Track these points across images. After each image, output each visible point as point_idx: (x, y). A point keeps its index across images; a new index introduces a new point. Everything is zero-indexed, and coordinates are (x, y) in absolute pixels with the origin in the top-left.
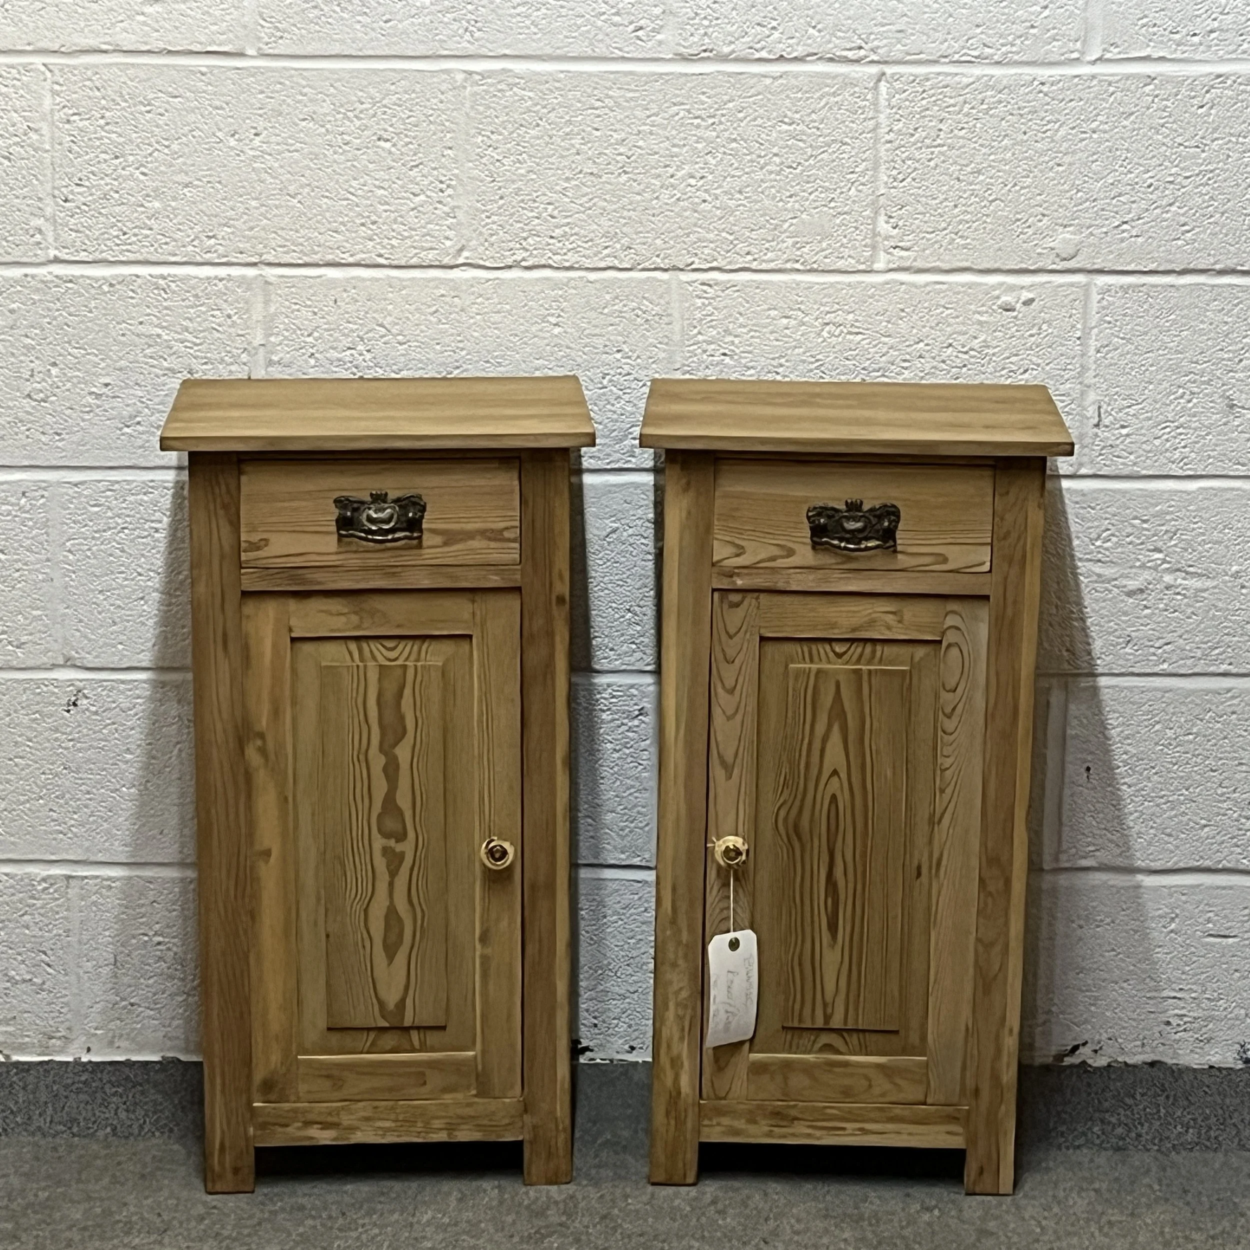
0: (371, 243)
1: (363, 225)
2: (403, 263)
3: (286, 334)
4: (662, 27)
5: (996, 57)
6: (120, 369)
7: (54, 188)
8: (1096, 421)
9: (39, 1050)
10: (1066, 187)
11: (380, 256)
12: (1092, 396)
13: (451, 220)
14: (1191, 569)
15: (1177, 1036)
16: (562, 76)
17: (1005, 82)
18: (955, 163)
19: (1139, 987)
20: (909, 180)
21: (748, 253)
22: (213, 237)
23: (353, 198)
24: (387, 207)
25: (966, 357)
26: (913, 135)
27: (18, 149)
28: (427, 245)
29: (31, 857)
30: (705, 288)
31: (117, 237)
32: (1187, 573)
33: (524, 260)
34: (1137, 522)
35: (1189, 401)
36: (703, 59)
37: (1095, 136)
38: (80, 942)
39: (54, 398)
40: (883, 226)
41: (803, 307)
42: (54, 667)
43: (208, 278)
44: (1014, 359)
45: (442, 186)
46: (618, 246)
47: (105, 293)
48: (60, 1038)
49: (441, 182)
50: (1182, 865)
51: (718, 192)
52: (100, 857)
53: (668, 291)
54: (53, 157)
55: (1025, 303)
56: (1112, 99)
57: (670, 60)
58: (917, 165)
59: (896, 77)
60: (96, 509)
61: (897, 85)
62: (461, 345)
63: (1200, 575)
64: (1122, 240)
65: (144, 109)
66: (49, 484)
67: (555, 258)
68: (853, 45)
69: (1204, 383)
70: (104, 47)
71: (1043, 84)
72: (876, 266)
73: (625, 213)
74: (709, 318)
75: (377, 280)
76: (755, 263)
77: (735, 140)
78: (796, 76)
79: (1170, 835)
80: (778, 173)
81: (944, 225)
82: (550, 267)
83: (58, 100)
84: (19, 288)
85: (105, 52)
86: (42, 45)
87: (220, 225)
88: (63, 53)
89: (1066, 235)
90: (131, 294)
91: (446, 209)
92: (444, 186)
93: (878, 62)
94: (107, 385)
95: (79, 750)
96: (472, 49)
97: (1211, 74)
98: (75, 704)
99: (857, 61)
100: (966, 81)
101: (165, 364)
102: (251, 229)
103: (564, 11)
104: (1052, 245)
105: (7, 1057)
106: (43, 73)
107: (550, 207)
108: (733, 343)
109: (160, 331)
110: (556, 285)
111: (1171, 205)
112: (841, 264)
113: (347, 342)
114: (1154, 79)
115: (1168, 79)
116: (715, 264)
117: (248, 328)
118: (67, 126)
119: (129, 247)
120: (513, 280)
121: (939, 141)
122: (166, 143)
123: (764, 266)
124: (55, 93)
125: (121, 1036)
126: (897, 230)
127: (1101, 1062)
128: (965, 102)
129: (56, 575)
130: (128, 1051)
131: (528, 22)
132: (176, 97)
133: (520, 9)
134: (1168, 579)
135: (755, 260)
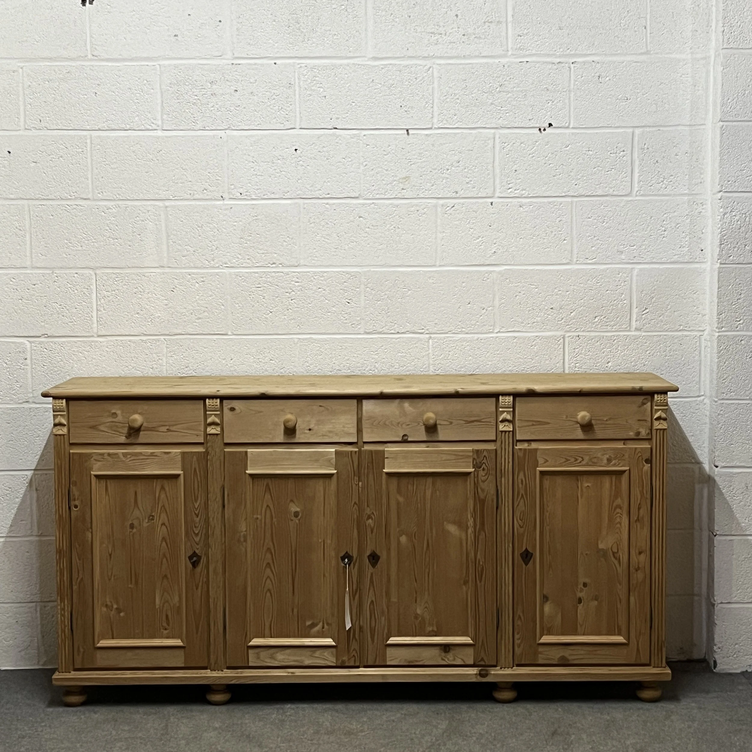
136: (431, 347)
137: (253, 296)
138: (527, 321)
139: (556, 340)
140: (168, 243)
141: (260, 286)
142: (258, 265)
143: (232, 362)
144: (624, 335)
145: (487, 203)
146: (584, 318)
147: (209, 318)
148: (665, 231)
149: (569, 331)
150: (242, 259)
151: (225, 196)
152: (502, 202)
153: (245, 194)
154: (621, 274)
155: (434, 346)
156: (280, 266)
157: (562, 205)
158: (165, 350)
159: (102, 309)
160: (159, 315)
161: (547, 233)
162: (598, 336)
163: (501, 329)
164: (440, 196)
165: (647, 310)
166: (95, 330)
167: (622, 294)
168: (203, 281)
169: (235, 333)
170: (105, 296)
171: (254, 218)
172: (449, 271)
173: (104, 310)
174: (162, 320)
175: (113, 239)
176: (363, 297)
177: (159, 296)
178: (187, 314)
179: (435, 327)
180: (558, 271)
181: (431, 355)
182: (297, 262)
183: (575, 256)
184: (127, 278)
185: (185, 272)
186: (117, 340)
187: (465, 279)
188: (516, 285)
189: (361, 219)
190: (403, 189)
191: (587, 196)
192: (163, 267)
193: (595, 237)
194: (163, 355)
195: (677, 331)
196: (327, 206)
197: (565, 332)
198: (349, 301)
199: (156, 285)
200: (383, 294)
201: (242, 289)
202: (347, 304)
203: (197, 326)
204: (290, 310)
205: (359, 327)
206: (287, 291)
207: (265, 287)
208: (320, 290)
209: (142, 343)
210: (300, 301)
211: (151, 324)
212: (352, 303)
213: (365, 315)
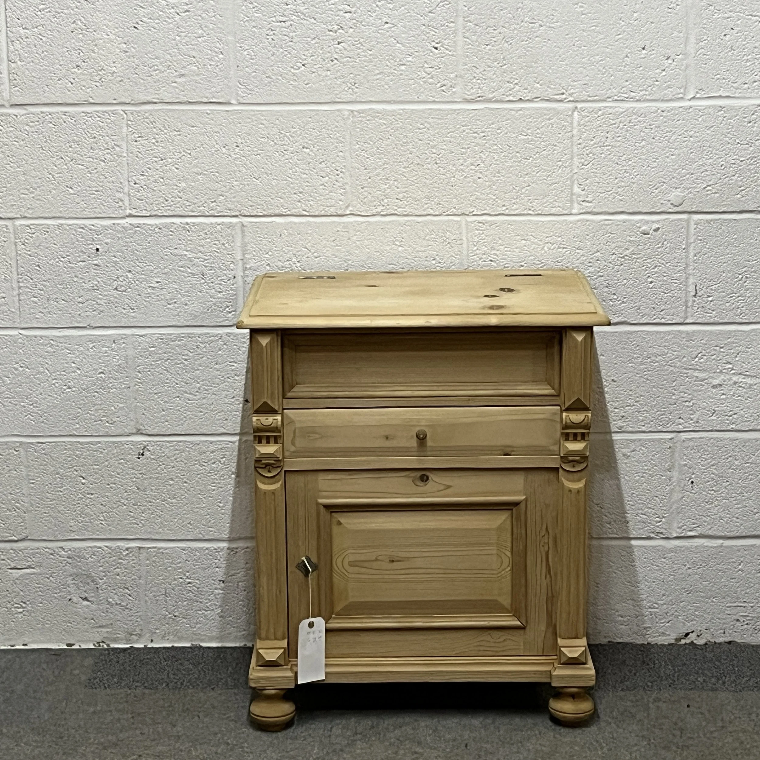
0: (299, 204)
1: (295, 194)
2: (317, 214)
3: (254, 253)
4: (455, 84)
5: (637, 98)
6: (165, 274)
7: (129, 177)
8: (694, 294)
9: (125, 642)
10: (676, 167)
11: (305, 210)
12: (691, 280)
13: (343, 190)
14: (747, 373)
15: (743, 627)
16: (402, 111)
17: (642, 111)
18: (616, 155)
19: (722, 601)
20: (590, 165)
21: (504, 206)
22: (215, 201)
23: (290, 179)
24: (308, 184)
25: (623, 260)
26: (592, 140)
27: (109, 156)
28: (330, 204)
29: (120, 537)
30: (481, 225)
31: (163, 203)
32: (745, 375)
33: (382, 211)
34: (718, 348)
35: (745, 282)
36: (477, 101)
37: (692, 139)
38: (146, 584)
39: (129, 290)
40: (577, 189)
41: (533, 234)
42: (131, 434)
43: (212, 224)
44: (649, 261)
45: (337, 172)
46: (433, 203)
47: (156, 233)
48: (136, 635)
49: (337, 170)
50: (744, 534)
51: (487, 173)
52: (157, 537)
53: (460, 226)
54: (127, 160)
55: (654, 231)
56: (700, 119)
57: (460, 102)
58: (595, 157)
59: (583, 109)
60: (153, 349)
61: (584, 113)
62: (349, 258)
63: (752, 376)
64: (707, 195)
65: (176, 133)
66: (127, 336)
67: (399, 210)
68: (560, 92)
69: (752, 272)
70: (155, 100)
71: (663, 111)
72: (574, 211)
73: (436, 185)
74: (483, 241)
75: (303, 223)
76: (507, 211)
77: (496, 145)
78: (528, 109)
79: (737, 518)
80: (519, 162)
81: (610, 189)
82: (396, 214)
83: (131, 129)
84: (111, 231)
85: (155, 103)
86: (121, 100)
87: (218, 194)
88: (133, 104)
89: (677, 193)
90: (171, 233)
91: (340, 184)
92: (338, 172)
93: (573, 101)
94: (158, 282)
95: (145, 479)
96: (353, 98)
97: (754, 105)
98: (143, 455)
99: (562, 101)
100: (621, 110)
101: (189, 271)
102: (234, 197)
103: (402, 77)
104: (669, 198)
105: (108, 645)
106: (122, 115)
107: (396, 183)
108: (496, 254)
109: (185, 253)
110: (400, 225)
111: (734, 176)
112: (553, 211)
113: (287, 257)
114: (723, 108)
115: (732, 108)
116: (485, 212)
117: (233, 250)
118: (135, 143)
119: (169, 208)
120: (376, 222)
121: (607, 144)
122: (189, 152)
123: (513, 213)
124: (128, 125)
125: (169, 633)
126: (584, 192)
127: (701, 642)
128: (620, 122)
129: (132, 385)
130: (172, 641)
131: (383, 83)
132: (193, 127)
133: (379, 76)
134: (735, 378)
135: (507, 209)
136: (575, 124)
137: (273, 37)
138: (744, 79)
141: (284, 19)
143: (237, 150)
147: (198, 75)
155: (582, 122)
158: (125, 130)
159: (17, 59)
160: (114, 69)
163: (697, 93)
166: (6, 95)
168: (188, 11)
169: (242, 100)
170: (20, 37)
173: (19, 60)
174: (120, 79)
176: (460, 37)
177: (112, 37)
178: (160, 67)
179: (584, 90)
181: (575, 138)
184: (57, 6)
186: (42, 112)
187: (637, 6)
188: (726, 15)
194: (123, 140)
198: (436, 45)
199: (108, 17)
200: (495, 32)
201: (254, 24)
202: (434, 50)
203: (178, 88)
204: (335, 61)
205: (454, 90)
206: (330, 28)
207: (292, 21)
208: (387, 26)
209: (86, 118)
210: (353, 45)
211: (101, 86)
212: (442, 48)
213: (463, 70)
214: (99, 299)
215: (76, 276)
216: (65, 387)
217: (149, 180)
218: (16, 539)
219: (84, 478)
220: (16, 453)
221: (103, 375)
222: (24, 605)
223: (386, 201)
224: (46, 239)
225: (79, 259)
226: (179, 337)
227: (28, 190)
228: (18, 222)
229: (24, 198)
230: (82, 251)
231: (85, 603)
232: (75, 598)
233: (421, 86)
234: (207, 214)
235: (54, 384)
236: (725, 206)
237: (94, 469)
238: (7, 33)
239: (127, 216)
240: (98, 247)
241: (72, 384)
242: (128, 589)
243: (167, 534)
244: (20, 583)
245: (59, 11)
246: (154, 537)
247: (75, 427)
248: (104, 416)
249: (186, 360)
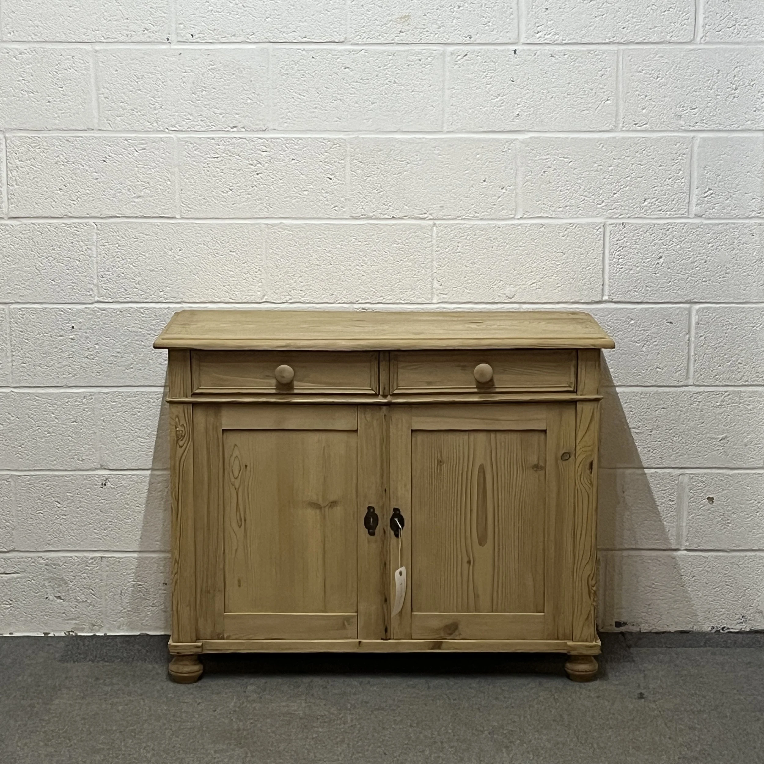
0: (227, 294)
1: (224, 286)
2: (240, 301)
4: (345, 205)
5: (480, 217)
6: (124, 346)
7: (98, 272)
9: (89, 631)
10: (510, 269)
11: (231, 298)
13: (260, 284)
16: (305, 225)
17: (484, 227)
18: (465, 259)
20: (446, 266)
21: (381, 296)
22: (163, 291)
23: (218, 274)
24: (233, 279)
26: (446, 248)
27: (83, 256)
28: (250, 294)
29: (86, 549)
31: (123, 292)
33: (291, 299)
36: (362, 218)
37: (521, 248)
38: (106, 585)
39: (97, 358)
40: (436, 285)
42: (96, 469)
43: (160, 308)
45: (256, 270)
46: (328, 294)
47: (118, 315)
48: (97, 626)
49: (256, 269)
51: (369, 271)
52: (115, 549)
54: (97, 260)
56: (527, 233)
57: (348, 219)
58: (449, 260)
59: (440, 225)
60: (114, 403)
61: (442, 228)
64: (533, 290)
65: (134, 240)
66: (95, 393)
67: (302, 299)
68: (422, 212)
70: (118, 215)
71: (499, 228)
72: (435, 301)
73: (331, 281)
76: (384, 300)
77: (375, 251)
78: (399, 225)
80: (393, 264)
81: (460, 284)
82: (301, 302)
83: (99, 236)
84: (83, 313)
86: (93, 215)
87: (165, 286)
88: (101, 218)
89: (511, 288)
90: (129, 315)
91: (257, 279)
92: (257, 270)
93: (432, 219)
94: (118, 352)
95: (107, 503)
96: (268, 215)
97: (566, 223)
98: (105, 485)
99: (424, 219)
100: (468, 226)
101: (143, 343)
102: (178, 288)
103: (305, 199)
104: (505, 292)
105: (76, 634)
106: (93, 226)
107: (300, 278)
109: (140, 330)
111: (552, 276)
112: (419, 301)
114: (544, 225)
115: (550, 225)
116: (368, 301)
118: (103, 247)
119: (128, 296)
120: (285, 308)
121: (458, 251)
122: (143, 254)
123: (388, 302)
124: (98, 234)
125: (123, 624)
126: (441, 287)
128: (468, 235)
129: (97, 431)
130: (127, 631)
131: (291, 204)
132: (147, 235)
133: (287, 199)
136: (434, 235)
137: (208, 169)
138: (559, 204)
139: (594, 228)
140: (98, 98)
141: (217, 156)
142: (214, 128)
143: (180, 253)
144: (681, 223)
145: (508, 50)
146: (630, 201)
147: (151, 197)
148: (736, 89)
149: (611, 218)
150: (194, 121)
151: (172, 38)
152: (529, 50)
153: (197, 36)
154: (678, 145)
155: (440, 235)
156: (243, 130)
157: (604, 55)
158: (95, 237)
159: (14, 184)
160: (88, 191)
161: (585, 91)
162: (647, 224)
163: (524, 214)
164: (448, 42)
165: (711, 192)
166: (5, 210)
167: (680, 170)
168: (144, 149)
169: (184, 216)
170: (17, 167)
171: (209, 68)
172: (459, 139)
173: (16, 184)
174: (92, 199)
175: (28, 92)
176: (348, 170)
177: (87, 168)
178: (123, 190)
179: (441, 210)
180: (599, 140)
181: (435, 247)
182: (264, 125)
183: (622, 120)
184: (45, 144)
185: (121, 137)
186: (32, 223)
187: (479, 150)
188: (545, 157)
189: (347, 69)
190: (401, 32)
191: (637, 43)
192: (93, 130)
193: (646, 96)
194: (93, 245)
195: (747, 218)
196: (304, 52)
197: (607, 218)
198: (331, 177)
199: (84, 153)
200: (374, 167)
201: (194, 159)
202: (328, 180)
203: (136, 207)
204: (255, 187)
205: (344, 210)
206: (251, 162)
207: (223, 157)
208: (293, 161)
209: (66, 228)
210: (269, 176)
211: (77, 203)
212: (335, 179)
213: (351, 195)
214: (74, 365)
215: (56, 348)
216: (46, 433)
217: (113, 275)
218: (6, 550)
219: (59, 503)
220: (7, 483)
221: (75, 423)
222: (11, 602)
223: (292, 291)
224: (33, 319)
225: (59, 335)
226: (135, 394)
227: (20, 282)
228: (13, 306)
229: (17, 288)
230: (61, 329)
231: (59, 600)
232: (50, 597)
233: (319, 206)
234: (158, 301)
235: (37, 430)
236: (546, 298)
237: (67, 496)
238: (7, 164)
239: (96, 302)
240: (73, 325)
241: (50, 430)
242: (92, 590)
243: (123, 546)
244: (9, 585)
245: (47, 148)
246: (112, 549)
247: (53, 463)
248: (76, 455)
249: (139, 412)
